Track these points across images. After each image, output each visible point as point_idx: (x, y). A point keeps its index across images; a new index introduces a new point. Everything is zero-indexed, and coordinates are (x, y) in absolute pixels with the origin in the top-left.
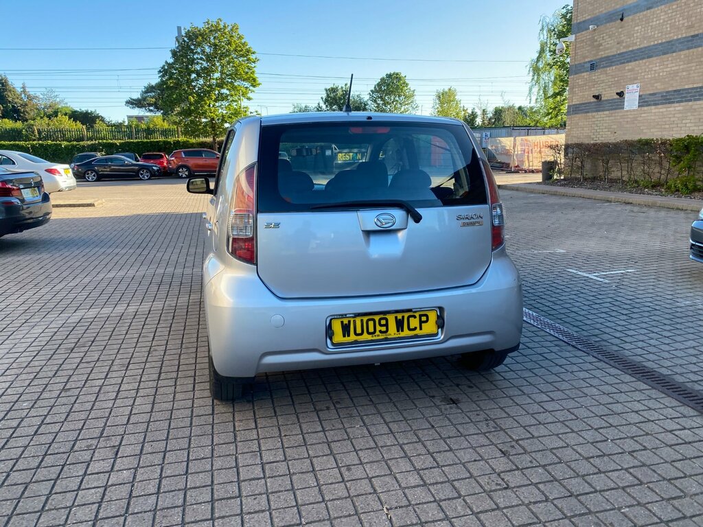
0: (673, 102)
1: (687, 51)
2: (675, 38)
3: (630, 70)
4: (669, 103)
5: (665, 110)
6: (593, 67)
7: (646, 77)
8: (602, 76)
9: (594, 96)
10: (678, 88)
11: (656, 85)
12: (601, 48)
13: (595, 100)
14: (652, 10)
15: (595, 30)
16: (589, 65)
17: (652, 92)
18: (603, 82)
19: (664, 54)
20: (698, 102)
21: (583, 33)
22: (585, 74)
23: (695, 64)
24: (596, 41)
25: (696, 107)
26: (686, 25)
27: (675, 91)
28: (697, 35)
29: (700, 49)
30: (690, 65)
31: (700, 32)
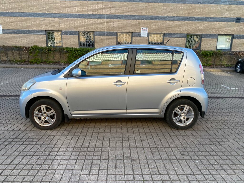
0: (18, 34)
1: (20, 17)
2: (14, 12)
4: (17, 34)
5: (15, 36)
7: (4, 23)
10: (19, 29)
11: (9, 27)
17: (8, 29)
19: (10, 16)
20: (28, 35)
23: (24, 22)
25: (27, 36)
26: (18, 8)
28: (23, 13)
29: (25, 18)
30: (22, 22)
31: (24, 12)
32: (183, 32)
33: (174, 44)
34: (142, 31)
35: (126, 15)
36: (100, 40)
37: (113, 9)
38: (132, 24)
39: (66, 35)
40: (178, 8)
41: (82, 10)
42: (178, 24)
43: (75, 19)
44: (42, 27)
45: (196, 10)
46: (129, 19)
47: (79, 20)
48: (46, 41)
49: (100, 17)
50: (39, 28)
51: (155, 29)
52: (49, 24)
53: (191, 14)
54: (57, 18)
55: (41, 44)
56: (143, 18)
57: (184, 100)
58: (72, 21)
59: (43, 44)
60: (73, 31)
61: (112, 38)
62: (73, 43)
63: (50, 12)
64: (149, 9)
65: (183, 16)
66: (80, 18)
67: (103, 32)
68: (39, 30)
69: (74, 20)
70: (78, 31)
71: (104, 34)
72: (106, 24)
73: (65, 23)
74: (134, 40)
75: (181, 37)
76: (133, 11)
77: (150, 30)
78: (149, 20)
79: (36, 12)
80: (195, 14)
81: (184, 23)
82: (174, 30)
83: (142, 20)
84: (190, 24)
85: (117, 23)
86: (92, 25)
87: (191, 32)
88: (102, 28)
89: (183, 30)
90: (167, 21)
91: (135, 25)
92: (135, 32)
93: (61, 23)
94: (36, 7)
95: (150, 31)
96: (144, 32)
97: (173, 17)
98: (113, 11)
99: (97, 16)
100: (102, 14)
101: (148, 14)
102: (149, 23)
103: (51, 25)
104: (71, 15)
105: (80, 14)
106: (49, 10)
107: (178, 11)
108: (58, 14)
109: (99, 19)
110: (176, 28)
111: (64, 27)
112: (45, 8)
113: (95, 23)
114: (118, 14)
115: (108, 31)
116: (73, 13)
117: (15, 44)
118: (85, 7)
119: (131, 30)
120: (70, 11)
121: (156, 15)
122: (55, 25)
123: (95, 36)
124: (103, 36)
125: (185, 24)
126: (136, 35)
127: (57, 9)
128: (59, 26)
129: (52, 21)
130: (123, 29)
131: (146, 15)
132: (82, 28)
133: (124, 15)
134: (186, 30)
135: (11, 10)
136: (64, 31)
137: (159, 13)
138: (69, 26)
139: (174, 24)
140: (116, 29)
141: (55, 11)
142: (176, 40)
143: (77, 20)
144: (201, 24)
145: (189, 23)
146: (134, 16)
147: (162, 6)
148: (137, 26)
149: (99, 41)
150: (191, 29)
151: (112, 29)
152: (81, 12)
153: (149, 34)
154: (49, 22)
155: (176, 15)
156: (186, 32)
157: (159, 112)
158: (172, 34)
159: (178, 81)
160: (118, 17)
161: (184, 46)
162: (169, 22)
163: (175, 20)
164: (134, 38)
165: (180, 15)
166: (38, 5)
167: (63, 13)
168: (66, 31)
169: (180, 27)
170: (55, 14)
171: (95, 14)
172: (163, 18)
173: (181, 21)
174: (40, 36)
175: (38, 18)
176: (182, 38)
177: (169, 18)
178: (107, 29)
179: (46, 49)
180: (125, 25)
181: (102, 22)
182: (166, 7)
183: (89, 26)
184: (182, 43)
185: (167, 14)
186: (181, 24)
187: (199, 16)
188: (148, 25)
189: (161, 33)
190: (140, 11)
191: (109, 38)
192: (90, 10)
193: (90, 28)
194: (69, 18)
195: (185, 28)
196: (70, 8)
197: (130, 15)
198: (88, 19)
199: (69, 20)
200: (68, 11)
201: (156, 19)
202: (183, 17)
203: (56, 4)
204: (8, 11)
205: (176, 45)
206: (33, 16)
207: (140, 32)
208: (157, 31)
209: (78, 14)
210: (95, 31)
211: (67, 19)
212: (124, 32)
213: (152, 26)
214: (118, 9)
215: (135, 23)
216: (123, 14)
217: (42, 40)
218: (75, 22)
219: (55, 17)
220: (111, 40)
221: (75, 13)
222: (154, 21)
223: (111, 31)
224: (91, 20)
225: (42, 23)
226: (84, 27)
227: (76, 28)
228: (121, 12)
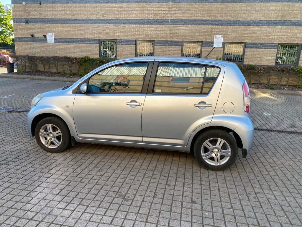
0: (70, 43)
1: (73, 24)
2: (67, 18)
3: (48, 27)
4: (68, 43)
5: (67, 45)
6: (27, 21)
7: (56, 31)
8: (33, 27)
9: (31, 35)
10: (71, 38)
11: (61, 35)
12: (30, 14)
13: (31, 37)
14: (55, 4)
15: (25, 5)
16: (24, 20)
17: (60, 38)
18: (34, 29)
19: (63, 23)
20: (80, 44)
21: (19, 4)
22: (23, 24)
23: (77, 30)
24: (27, 10)
25: (80, 46)
26: (71, 14)
27: (70, 39)
28: (76, 19)
29: (78, 25)
30: (75, 30)
31: (78, 18)
32: (273, 41)
33: (260, 57)
34: (215, 40)
35: (196, 19)
36: (161, 51)
37: (179, 13)
38: (202, 31)
39: (121, 44)
40: (267, 8)
41: (141, 14)
42: (266, 30)
43: (133, 25)
44: (95, 35)
45: (295, 11)
46: (199, 25)
47: (137, 27)
48: (98, 51)
49: (162, 22)
50: (92, 37)
51: (233, 37)
52: (103, 32)
53: (286, 16)
54: (112, 25)
55: (93, 55)
56: (217, 23)
57: (217, 132)
58: (129, 28)
59: (95, 55)
60: (129, 40)
61: (176, 48)
62: (129, 54)
63: (105, 18)
64: (227, 11)
65: (275, 19)
66: (138, 24)
67: (165, 41)
68: (92, 38)
69: (131, 26)
70: (136, 40)
71: (166, 44)
72: (170, 31)
73: (121, 31)
74: (205, 51)
75: (269, 48)
76: (204, 14)
77: (226, 38)
78: (225, 25)
79: (90, 18)
80: (292, 16)
81: (275, 28)
82: (260, 38)
83: (216, 26)
84: (284, 30)
85: (183, 30)
86: (152, 32)
87: (285, 41)
88: (164, 36)
89: (274, 38)
90: (251, 27)
91: (206, 32)
92: (206, 41)
93: (116, 30)
94: (90, 13)
95: (226, 40)
96: (218, 42)
97: (259, 20)
98: (179, 14)
99: (159, 21)
100: (165, 19)
101: (224, 17)
102: (225, 30)
103: (105, 33)
104: (128, 21)
105: (139, 19)
106: (105, 15)
107: (267, 12)
108: (114, 19)
109: (162, 25)
110: (262, 36)
111: (119, 35)
112: (100, 13)
113: (156, 30)
114: (185, 19)
115: (171, 40)
116: (131, 18)
117: (66, 54)
118: (145, 11)
119: (201, 39)
120: (127, 16)
121: (235, 19)
122: (110, 33)
123: (155, 46)
124: (165, 45)
125: (277, 30)
126: (207, 45)
127: (112, 14)
128: (114, 33)
129: (106, 27)
130: (191, 37)
131: (221, 19)
132: (141, 36)
133: (193, 20)
134: (278, 38)
135: (64, 17)
136: (119, 40)
137: (239, 16)
138: (125, 33)
139: (260, 30)
140: (181, 37)
141: (110, 17)
142: (262, 52)
143: (135, 27)
144: (300, 30)
145: (283, 28)
146: (206, 20)
147: (244, 7)
148: (209, 34)
149: (159, 52)
150: (285, 36)
151: (177, 37)
152: (141, 17)
153: (224, 43)
154: (103, 29)
155: (264, 18)
156: (278, 41)
157: (184, 143)
158: (257, 43)
159: (209, 105)
160: (185, 22)
161: (273, 60)
162: (254, 27)
163: (261, 25)
164: (204, 49)
165: (270, 18)
166: (92, 10)
167: (119, 18)
168: (122, 40)
169: (269, 35)
170: (110, 19)
171: (156, 19)
172: (244, 22)
173: (271, 27)
174: (92, 46)
175: (92, 25)
176: (271, 50)
177: (253, 22)
178: (170, 37)
179: (97, 61)
180: (193, 32)
181: (164, 28)
182: (250, 8)
183: (148, 34)
184: (271, 56)
185: (251, 17)
186: (270, 30)
187: (299, 19)
188: (224, 32)
189: (242, 43)
190: (214, 14)
191: (172, 48)
192: (151, 14)
193: (150, 37)
194: (125, 24)
195: (276, 36)
196: (127, 13)
197: (200, 19)
198: (148, 25)
199: (125, 27)
200: (125, 15)
201: (234, 24)
202: (274, 21)
203: (112, 8)
204: (61, 18)
205: (262, 58)
206: (86, 22)
207: (212, 41)
208: (237, 40)
209: (137, 19)
210: (155, 40)
211: (123, 25)
212: (191, 40)
213: (229, 34)
214: (185, 13)
215: (207, 29)
216: (191, 19)
217: (94, 50)
218: (133, 29)
219: (110, 24)
220: (174, 51)
221: (133, 18)
222: (232, 26)
223: (175, 40)
224: (151, 27)
225: (96, 30)
226: (142, 35)
227: (133, 36)
228: (189, 16)
